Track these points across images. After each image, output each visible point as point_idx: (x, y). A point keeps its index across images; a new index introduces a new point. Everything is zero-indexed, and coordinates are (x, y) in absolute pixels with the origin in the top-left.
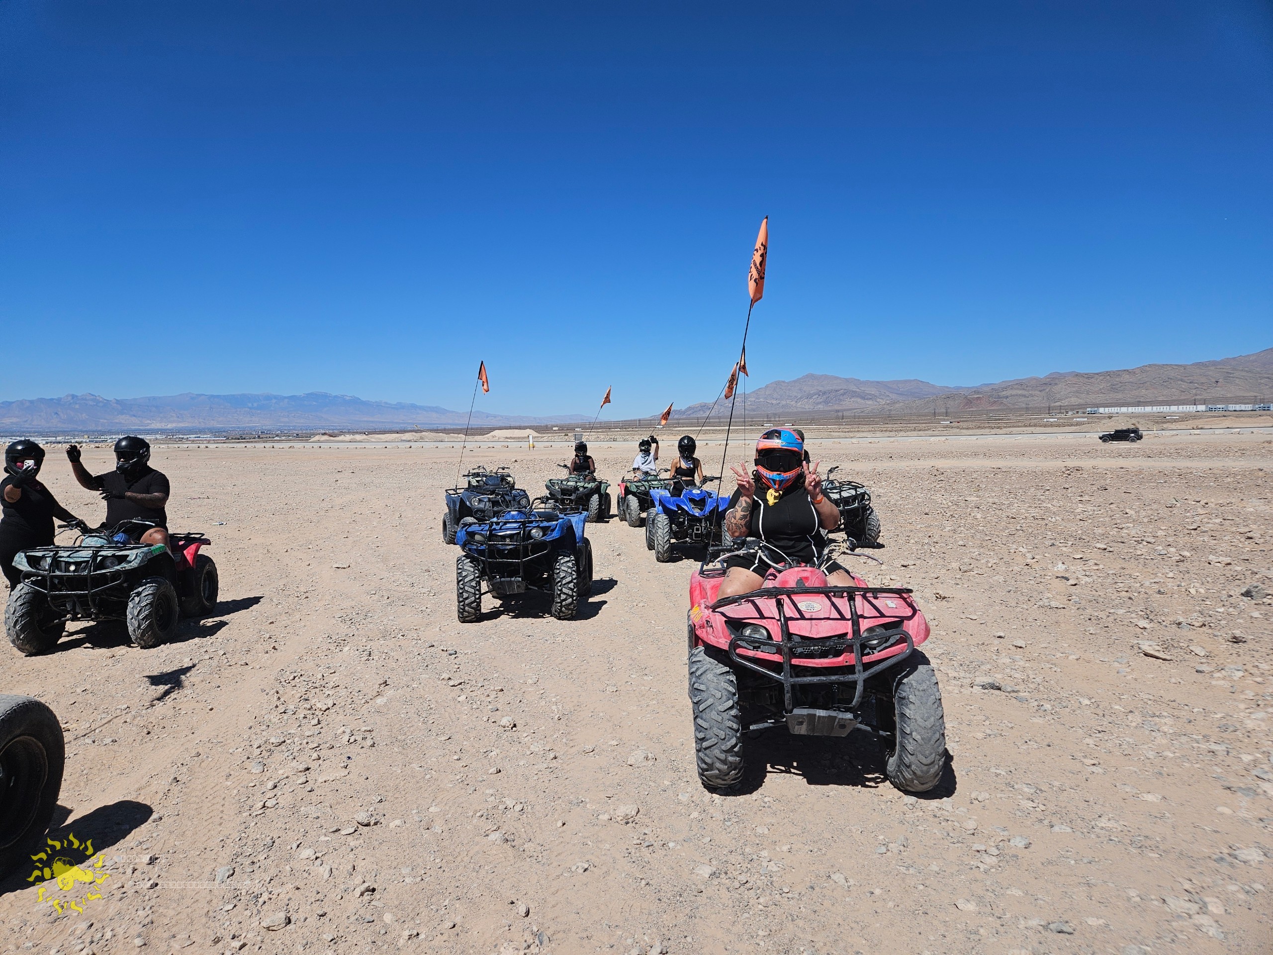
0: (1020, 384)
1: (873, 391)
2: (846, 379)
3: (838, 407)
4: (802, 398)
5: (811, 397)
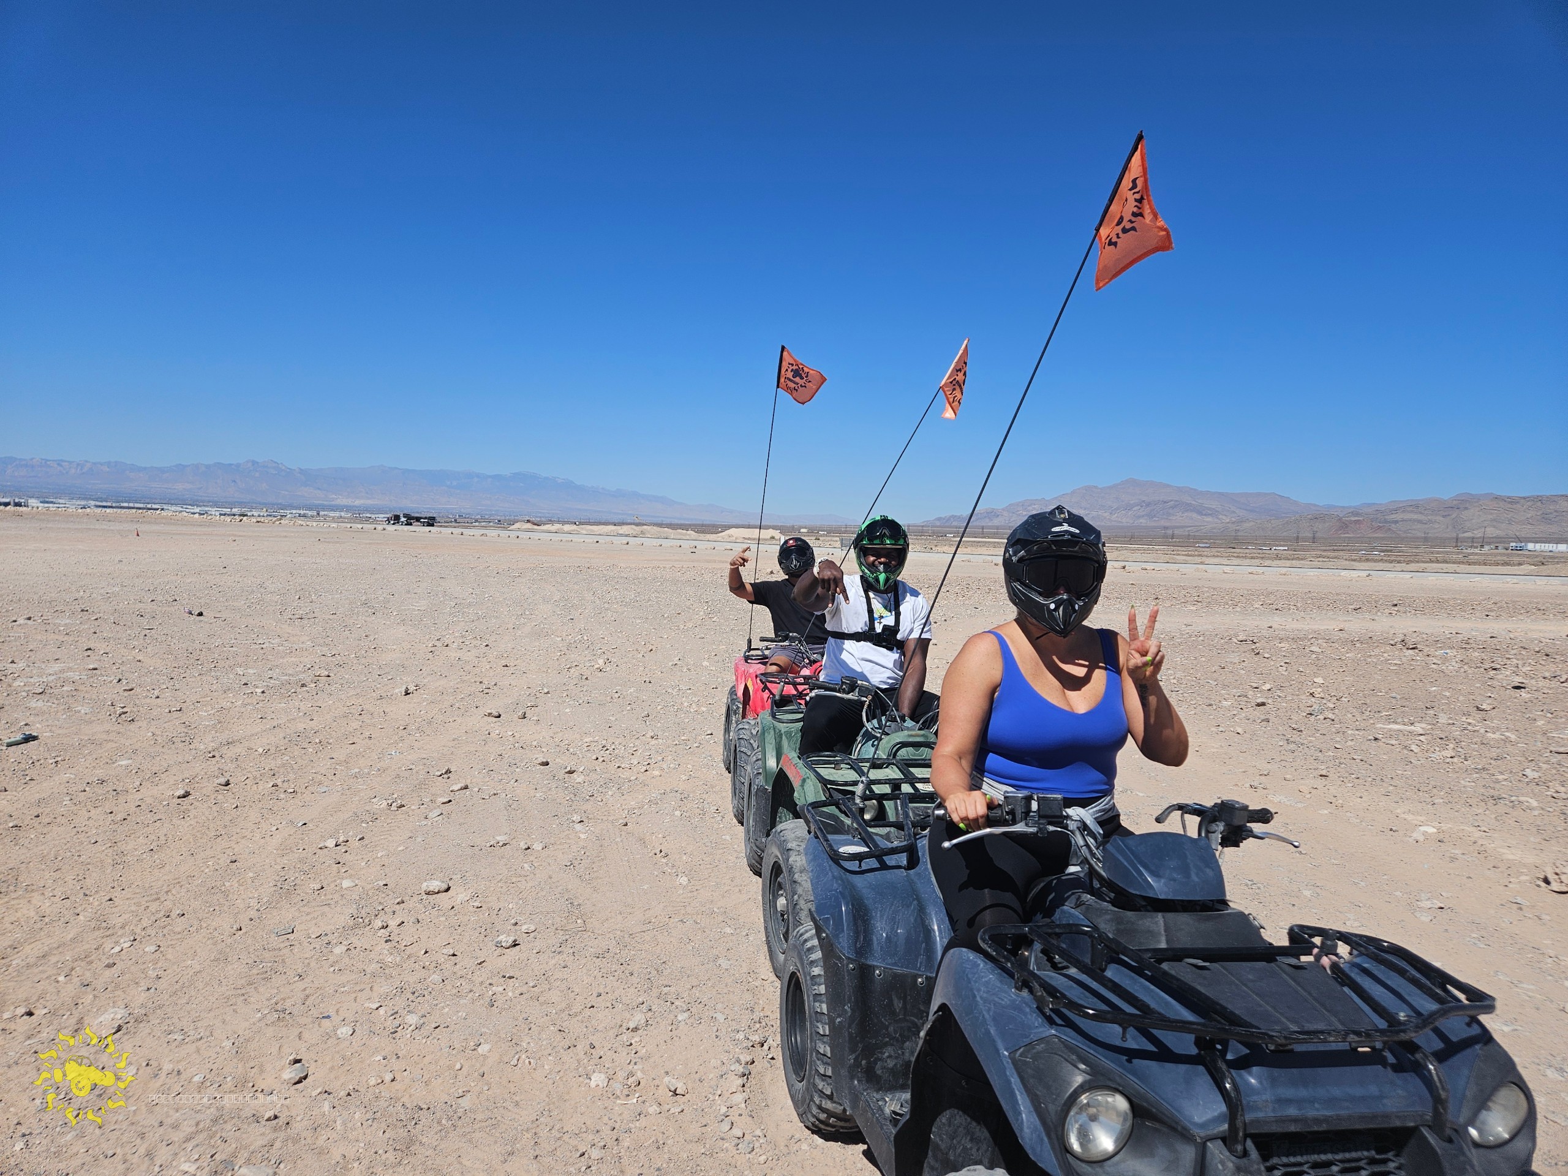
0: (1415, 506)
1: (1214, 505)
2: (1178, 488)
3: (1163, 523)
4: (1117, 509)
5: (1129, 507)
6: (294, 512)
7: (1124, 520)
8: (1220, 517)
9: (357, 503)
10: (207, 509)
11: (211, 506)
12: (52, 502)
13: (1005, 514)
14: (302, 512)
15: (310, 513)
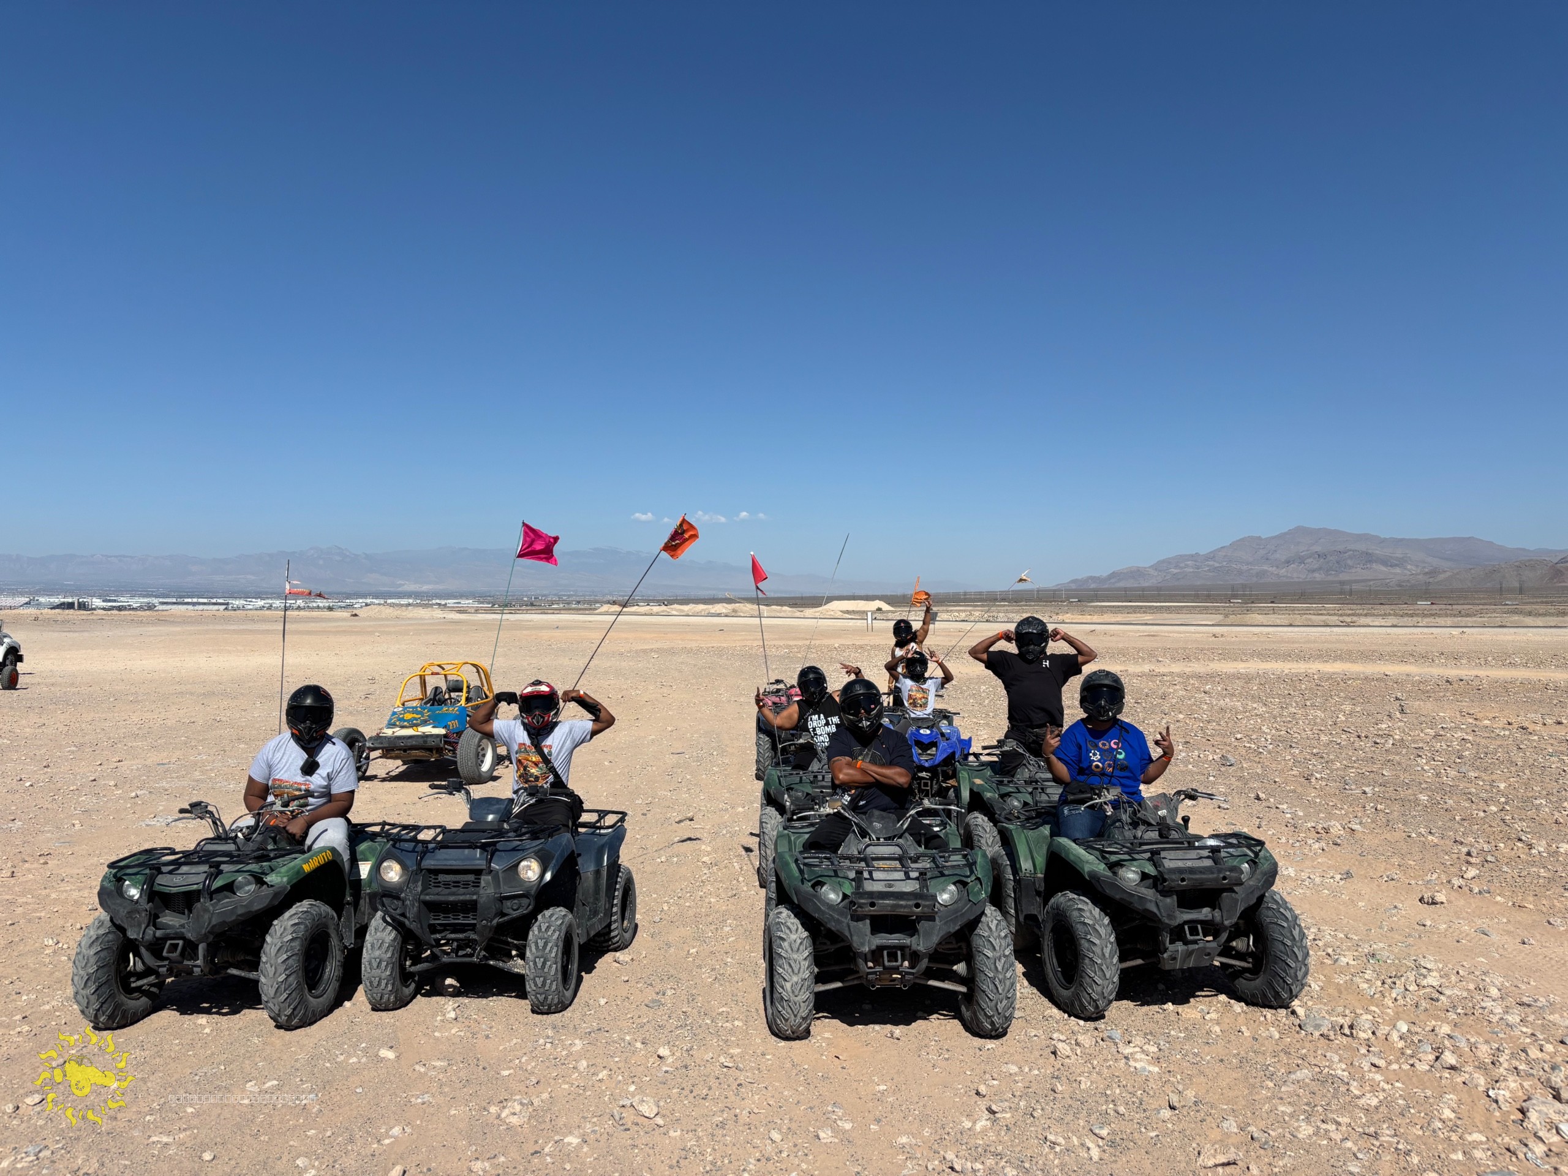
1: (1399, 554)
2: (1359, 536)
3: (1344, 577)
4: (1288, 562)
5: (1302, 560)
6: (361, 601)
7: (1295, 575)
8: (1409, 567)
9: (425, 588)
10: (270, 601)
11: (275, 598)
12: (115, 601)
13: (1152, 572)
14: (368, 601)
15: (376, 601)
